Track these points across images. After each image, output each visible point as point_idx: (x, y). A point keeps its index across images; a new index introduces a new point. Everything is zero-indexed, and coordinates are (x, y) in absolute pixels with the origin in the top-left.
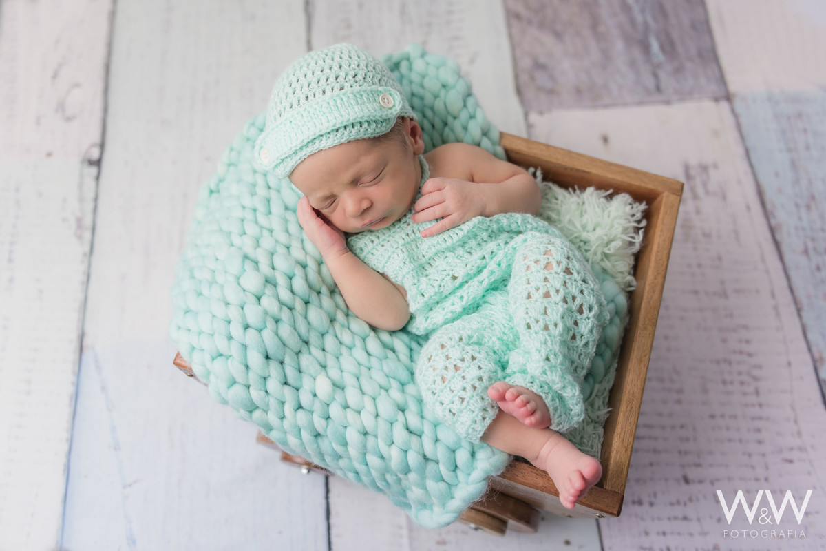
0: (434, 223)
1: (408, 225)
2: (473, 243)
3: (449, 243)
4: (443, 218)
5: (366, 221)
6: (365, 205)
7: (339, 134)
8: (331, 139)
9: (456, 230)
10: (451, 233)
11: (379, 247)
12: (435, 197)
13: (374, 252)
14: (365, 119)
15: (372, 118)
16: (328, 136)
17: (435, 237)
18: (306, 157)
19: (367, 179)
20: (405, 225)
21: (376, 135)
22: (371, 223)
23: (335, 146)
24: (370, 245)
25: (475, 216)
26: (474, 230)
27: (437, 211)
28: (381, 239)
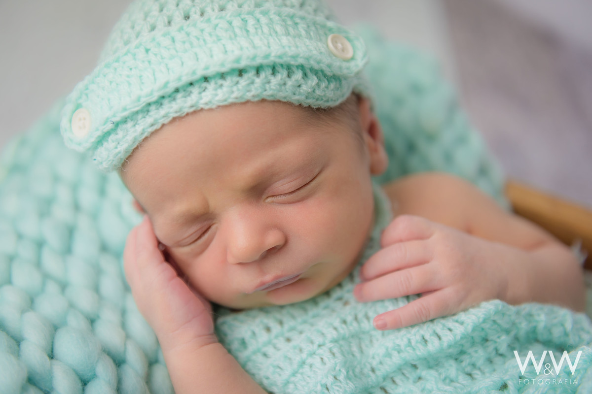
0: (402, 304)
1: (346, 303)
2: (479, 355)
3: (434, 346)
4: (419, 295)
5: (269, 277)
6: (273, 239)
7: (243, 82)
8: (225, 89)
9: (450, 323)
10: (438, 327)
11: (281, 343)
12: (412, 250)
13: (270, 350)
14: (301, 61)
15: (312, 62)
16: (220, 82)
17: (403, 332)
18: (166, 121)
19: (283, 185)
20: (338, 305)
21: (315, 104)
22: (276, 287)
24: (263, 337)
25: (487, 298)
26: (487, 326)
27: (414, 278)
28: (286, 326)
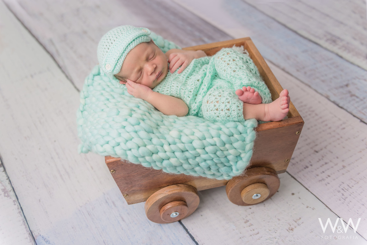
0: (180, 68)
1: (170, 75)
2: (197, 69)
3: (188, 73)
4: (181, 65)
5: (157, 74)
6: (155, 66)
7: (136, 41)
8: (133, 44)
9: (189, 66)
10: (188, 67)
11: (164, 88)
12: (176, 58)
13: (163, 90)
14: (142, 34)
15: (144, 34)
16: (132, 43)
17: (183, 72)
18: (127, 55)
19: (151, 57)
20: (169, 76)
21: (148, 41)
22: (158, 78)
23: (136, 46)
24: (161, 89)
25: (193, 60)
26: (195, 63)
27: (179, 63)
28: (163, 85)
